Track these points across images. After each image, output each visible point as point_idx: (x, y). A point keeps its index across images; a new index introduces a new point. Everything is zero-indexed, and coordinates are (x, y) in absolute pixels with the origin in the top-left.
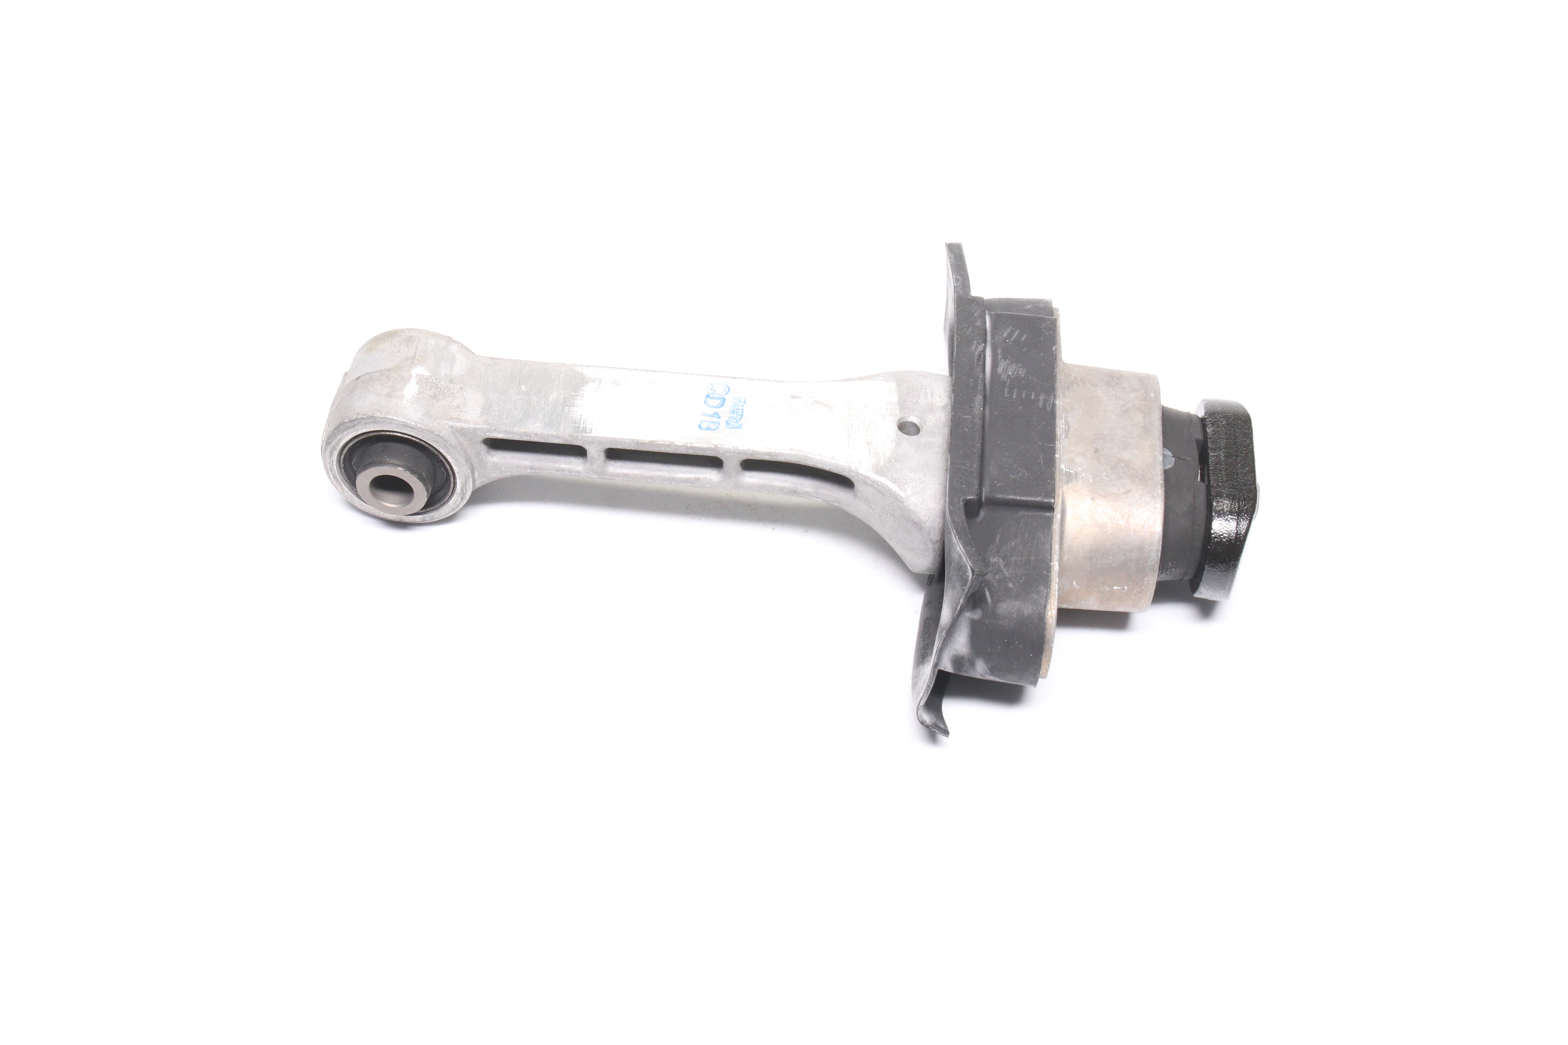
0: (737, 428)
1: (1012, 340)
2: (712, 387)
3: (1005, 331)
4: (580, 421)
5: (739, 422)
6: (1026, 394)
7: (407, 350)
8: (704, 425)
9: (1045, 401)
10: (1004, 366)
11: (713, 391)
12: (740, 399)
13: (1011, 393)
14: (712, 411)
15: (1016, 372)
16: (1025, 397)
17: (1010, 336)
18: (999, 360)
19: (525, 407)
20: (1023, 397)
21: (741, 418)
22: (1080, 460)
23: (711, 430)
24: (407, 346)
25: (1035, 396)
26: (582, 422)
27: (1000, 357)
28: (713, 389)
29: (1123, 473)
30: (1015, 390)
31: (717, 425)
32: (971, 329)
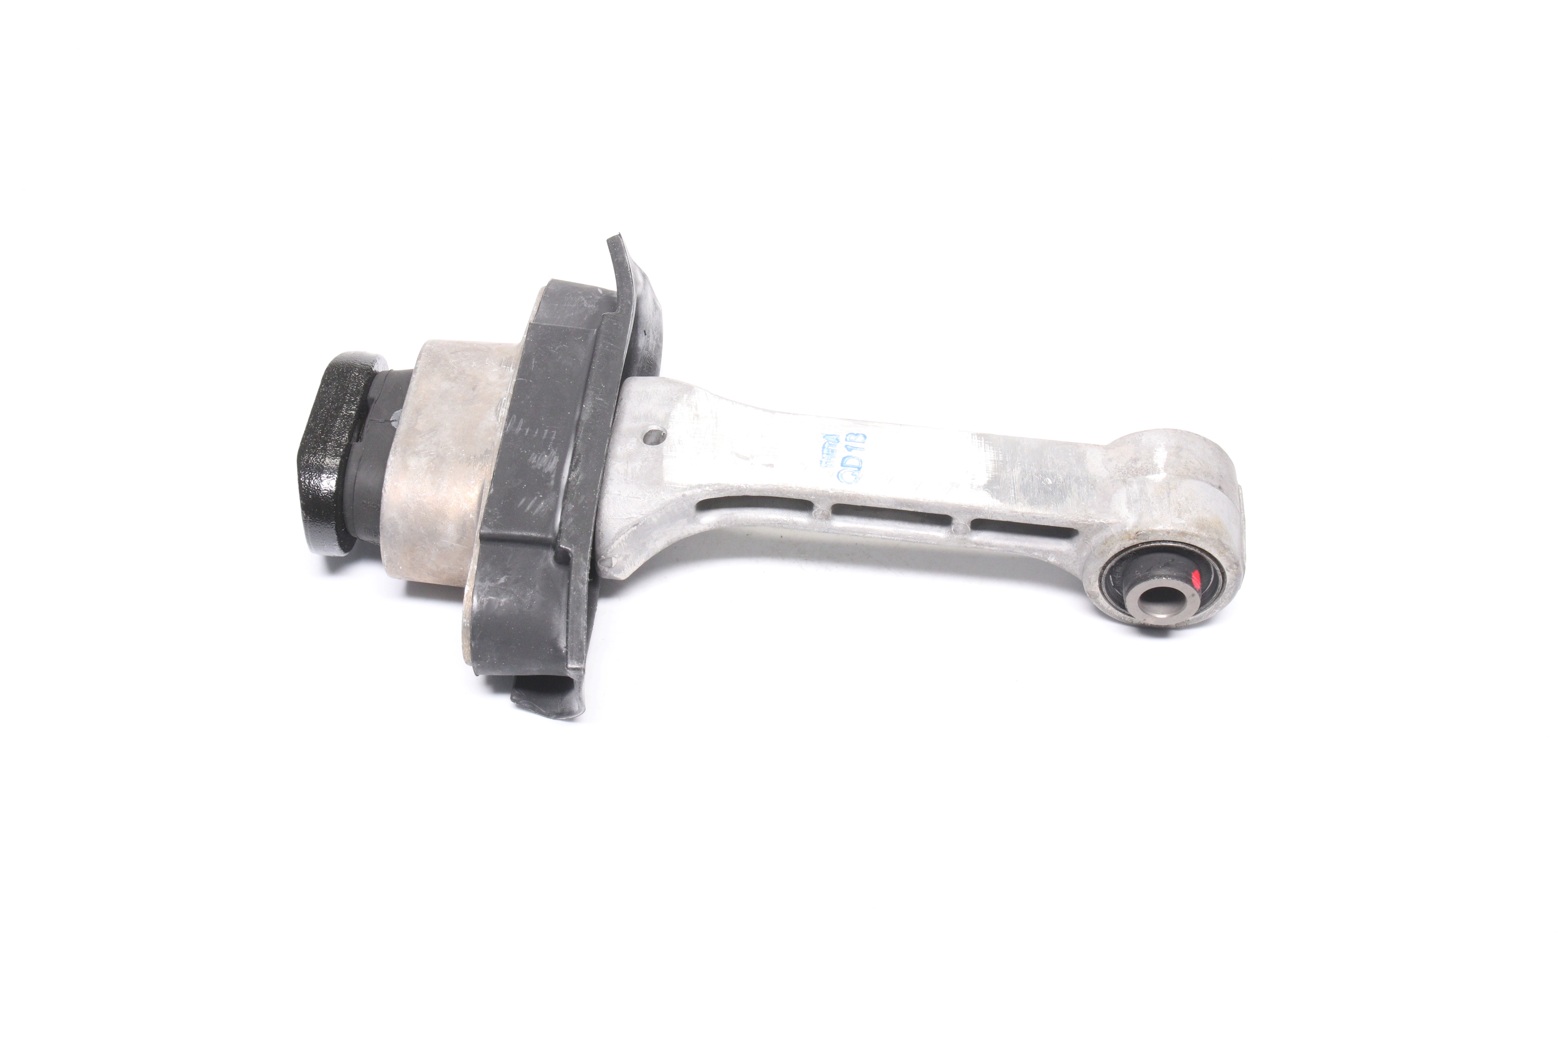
0: (828, 435)
1: (536, 498)
2: (855, 479)
3: (542, 509)
4: (985, 446)
5: (826, 441)
6: (534, 433)
7: (1179, 500)
8: (861, 438)
9: (516, 425)
10: (550, 465)
11: (855, 474)
12: (826, 465)
13: (550, 435)
14: (853, 453)
15: (539, 459)
16: (535, 430)
17: (538, 503)
18: (555, 472)
19: (1043, 460)
20: (537, 430)
21: (824, 445)
22: (493, 378)
23: (854, 434)
24: (1180, 505)
25: (525, 431)
26: (983, 444)
27: (553, 476)
28: (855, 477)
29: (454, 368)
30: (544, 437)
31: (848, 438)
32: (580, 502)
